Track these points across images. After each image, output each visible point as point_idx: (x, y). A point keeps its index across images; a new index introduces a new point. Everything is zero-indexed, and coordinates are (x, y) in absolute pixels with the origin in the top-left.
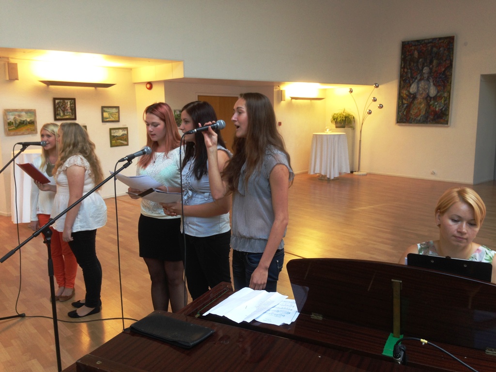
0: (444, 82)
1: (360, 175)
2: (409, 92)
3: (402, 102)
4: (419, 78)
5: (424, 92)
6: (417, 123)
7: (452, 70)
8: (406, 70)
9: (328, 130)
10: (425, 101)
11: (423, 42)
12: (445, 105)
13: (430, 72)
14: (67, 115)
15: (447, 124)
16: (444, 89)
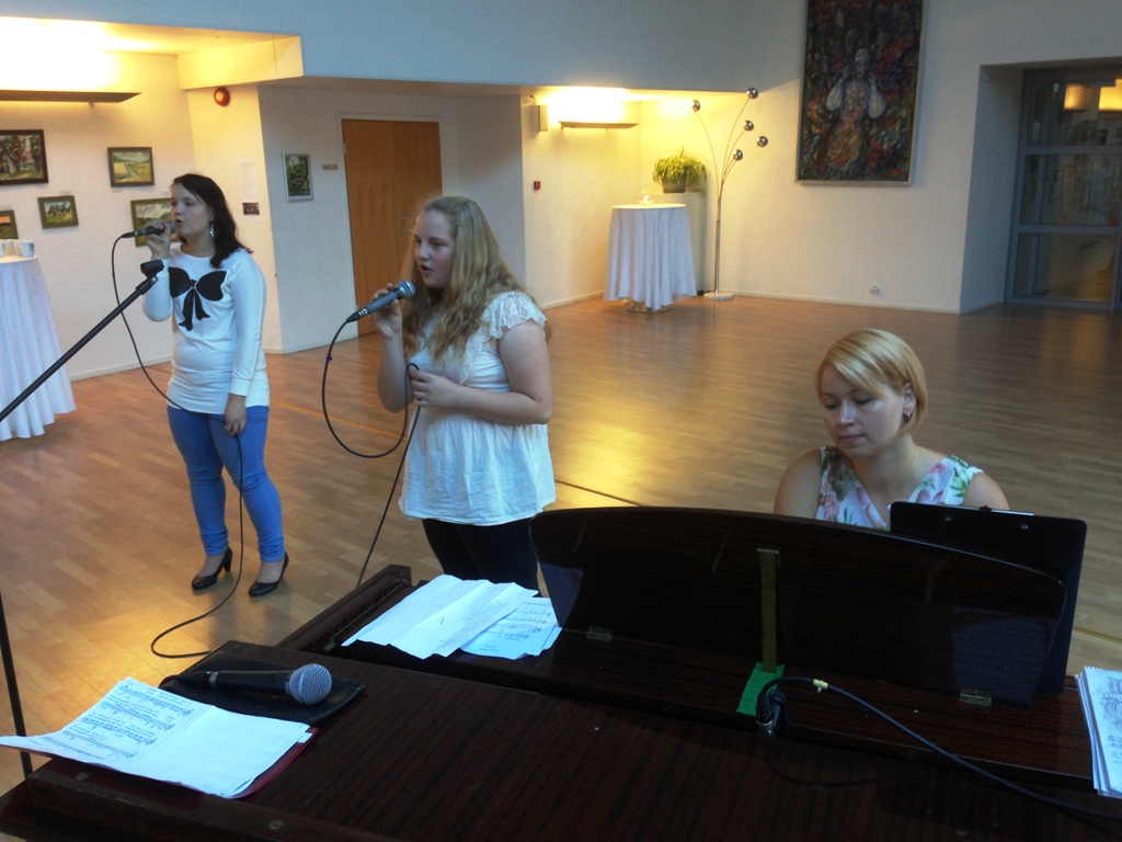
0: (900, 84)
1: (718, 300)
2: (824, 107)
3: (810, 131)
4: (845, 74)
5: (858, 108)
6: (841, 179)
7: (918, 56)
8: (817, 56)
9: (646, 198)
10: (859, 128)
12: (901, 135)
13: (871, 61)
14: (26, 172)
15: (907, 180)
16: (901, 99)
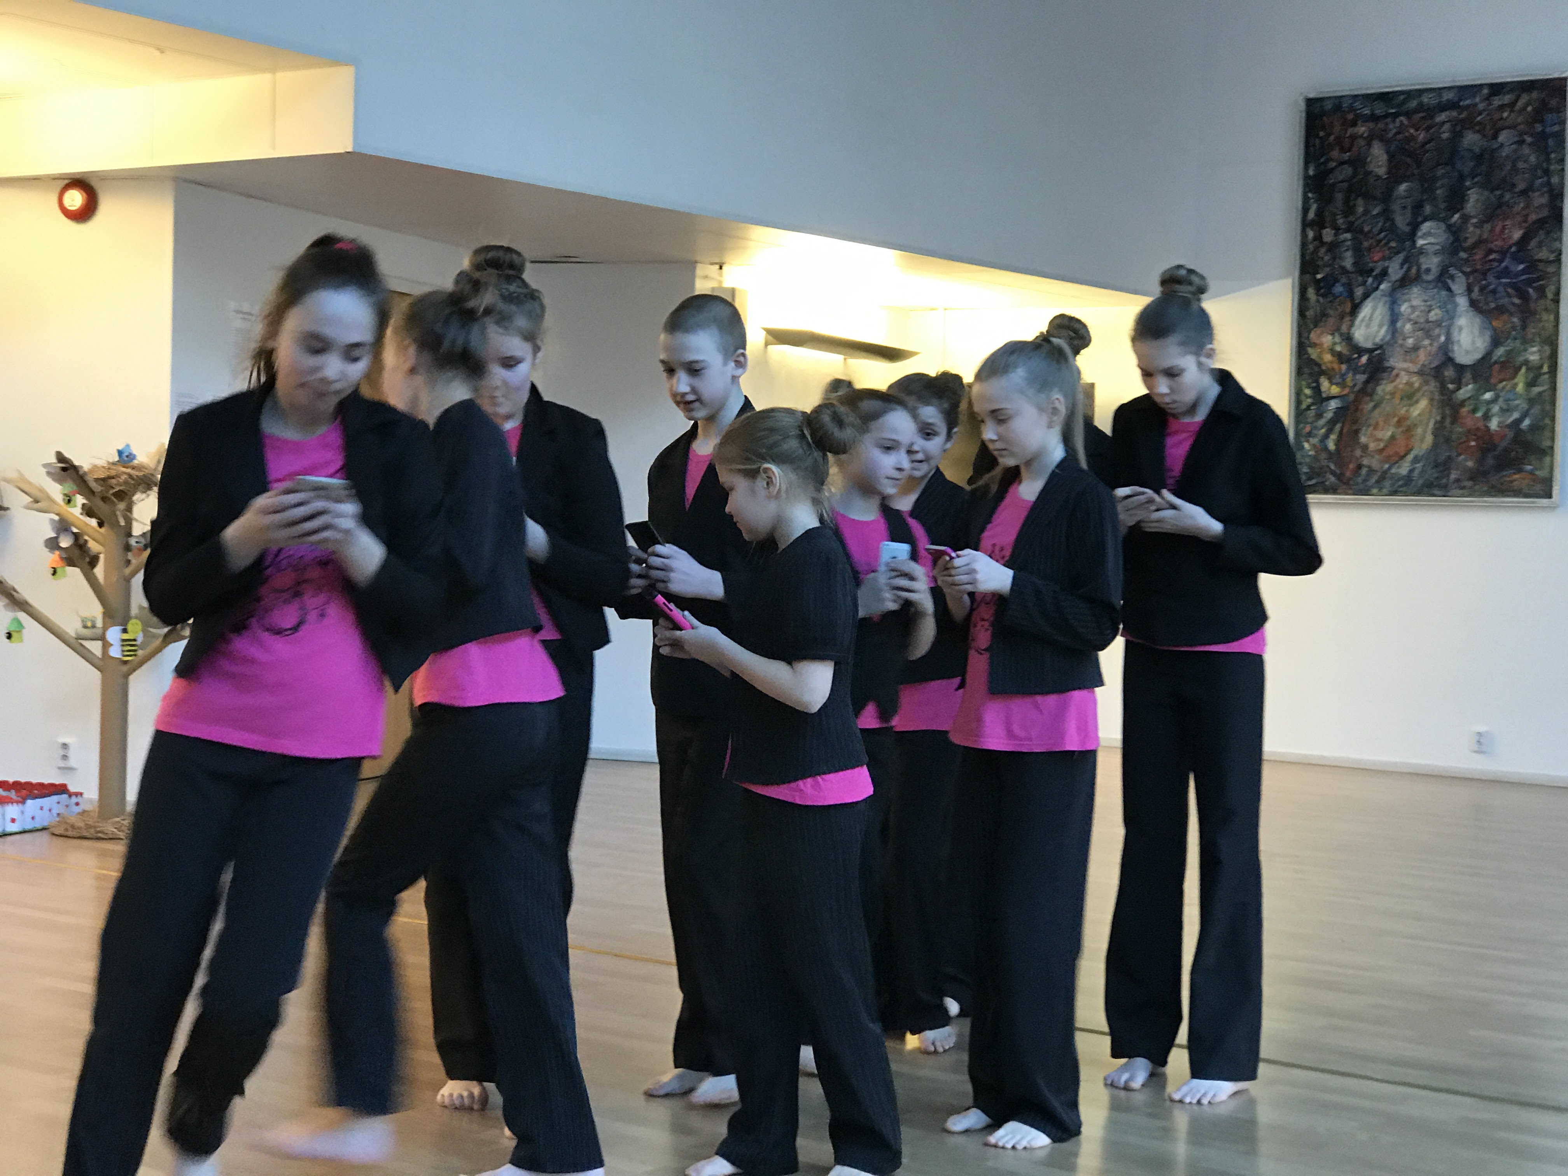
0: (1524, 296)
2: (1348, 338)
3: (1317, 390)
4: (1395, 270)
5: (1426, 342)
7: (1560, 239)
8: (1328, 235)
10: (1433, 385)
11: (1413, 104)
12: (1532, 402)
13: (1453, 248)
15: (1548, 495)
16: (1524, 327)
